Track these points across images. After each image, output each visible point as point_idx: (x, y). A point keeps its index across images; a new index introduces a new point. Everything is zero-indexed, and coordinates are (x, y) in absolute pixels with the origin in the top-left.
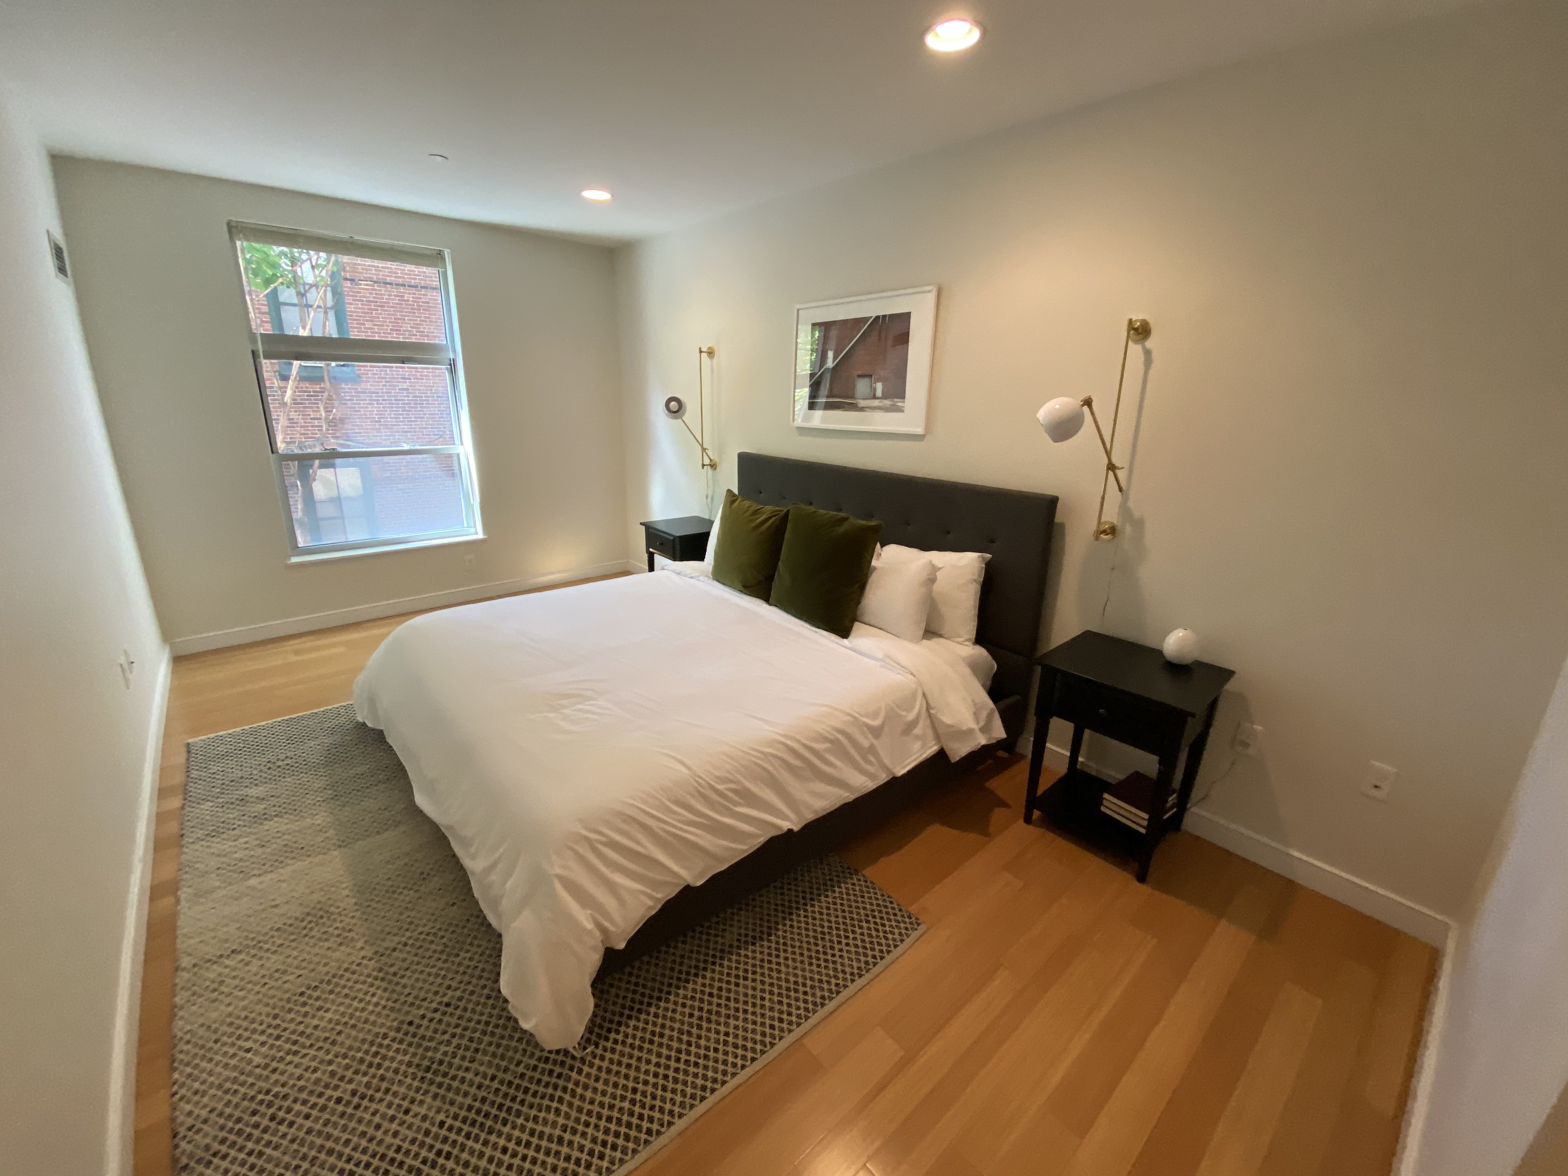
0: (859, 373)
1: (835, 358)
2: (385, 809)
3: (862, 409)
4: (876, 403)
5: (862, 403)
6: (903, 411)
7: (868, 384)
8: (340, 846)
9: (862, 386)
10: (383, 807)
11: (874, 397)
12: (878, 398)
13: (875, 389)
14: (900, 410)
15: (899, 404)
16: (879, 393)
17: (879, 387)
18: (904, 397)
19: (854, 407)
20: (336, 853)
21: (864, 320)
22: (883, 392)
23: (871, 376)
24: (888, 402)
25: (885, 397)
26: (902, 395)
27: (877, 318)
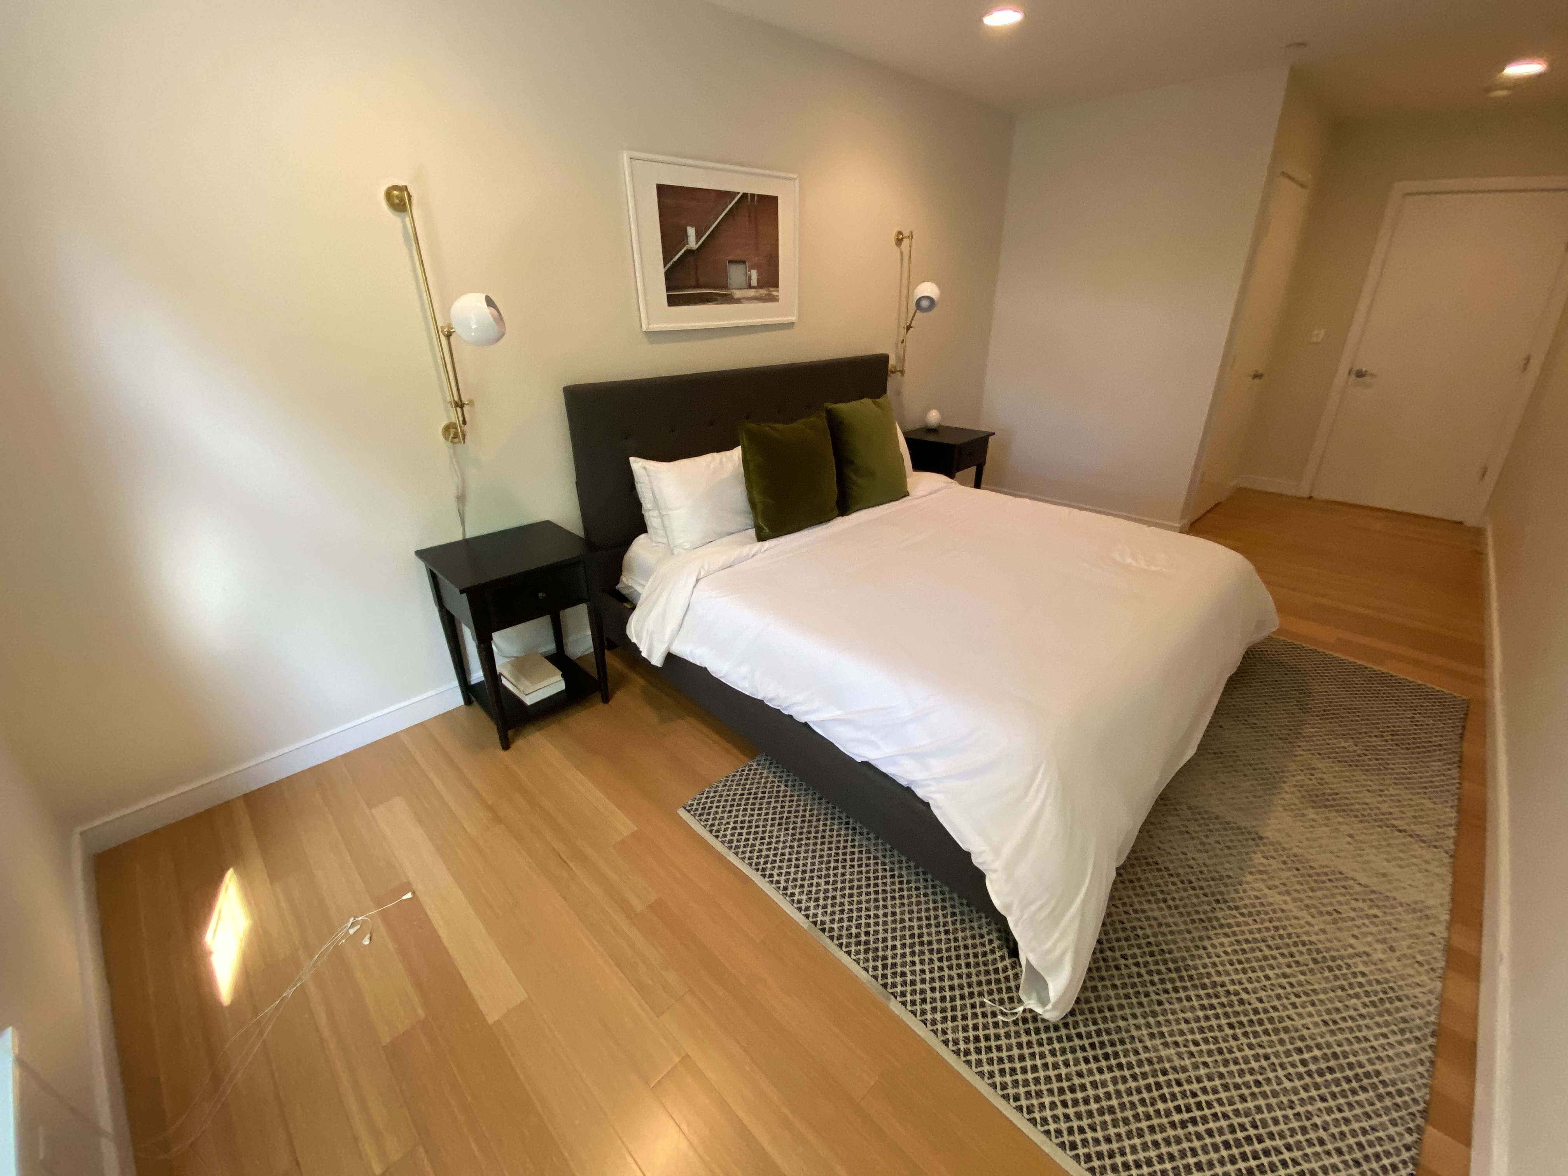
0: (731, 258)
1: (698, 237)
2: (1188, 833)
3: (738, 301)
4: (752, 293)
5: (738, 294)
6: (778, 300)
7: (743, 272)
8: (1261, 838)
9: (736, 274)
10: (1187, 836)
11: (750, 287)
12: (754, 288)
13: (750, 277)
14: (774, 299)
15: (775, 293)
16: (754, 282)
17: (754, 274)
18: (777, 286)
19: (728, 299)
20: (1268, 834)
21: (730, 195)
22: (759, 281)
23: (744, 262)
24: (763, 292)
25: (760, 286)
26: (776, 285)
27: (745, 195)
